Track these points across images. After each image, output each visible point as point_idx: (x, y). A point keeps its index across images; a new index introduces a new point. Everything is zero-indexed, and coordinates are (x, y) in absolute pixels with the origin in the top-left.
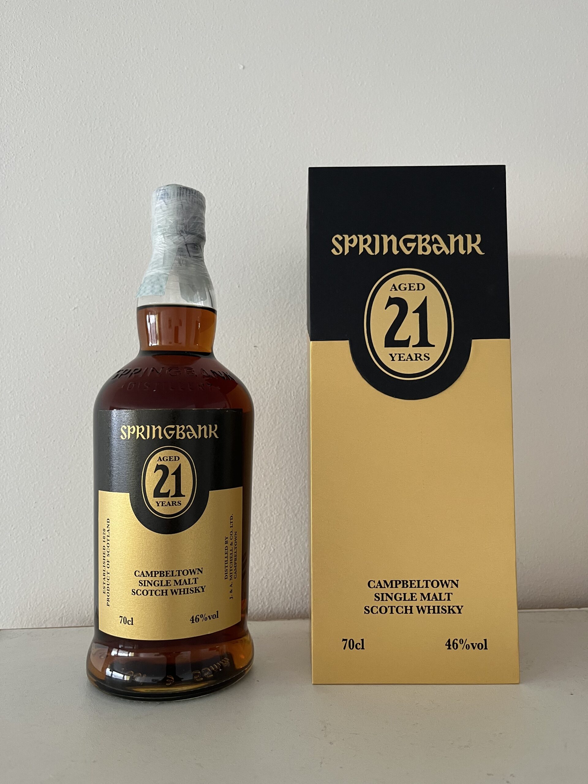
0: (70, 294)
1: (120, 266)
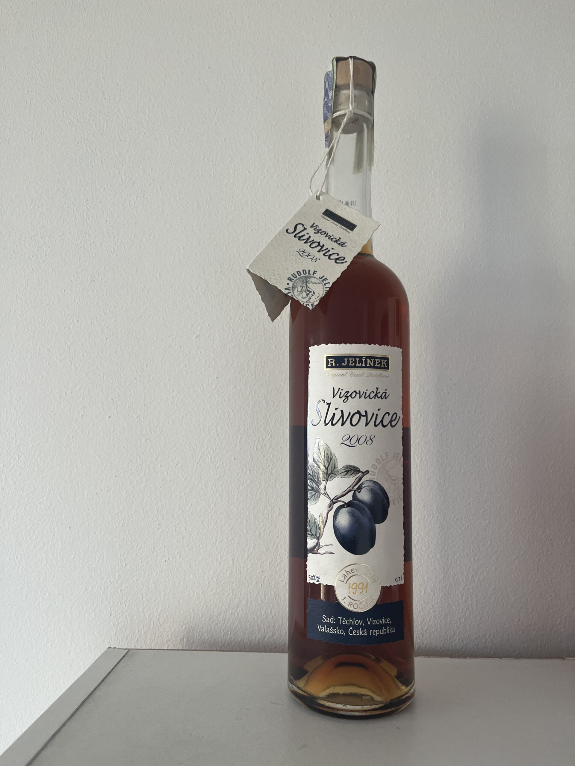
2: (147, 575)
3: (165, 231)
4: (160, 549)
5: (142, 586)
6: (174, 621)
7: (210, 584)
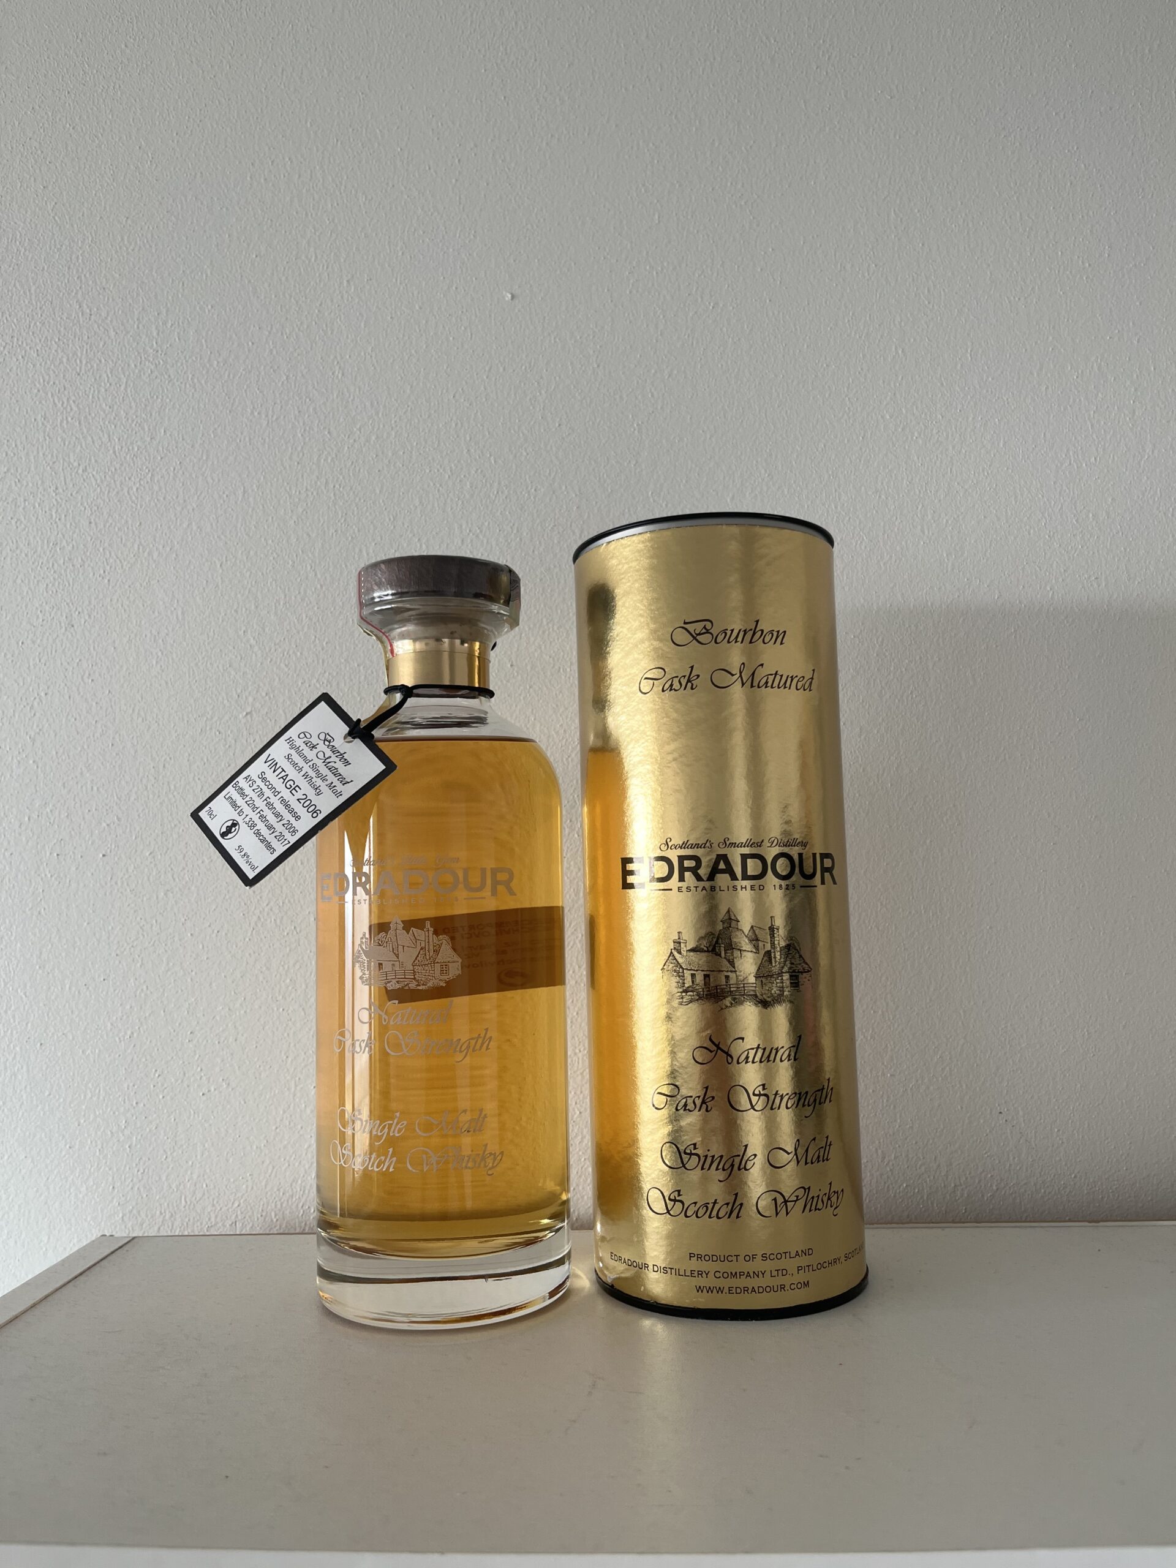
0: (239, 691)
1: (317, 641)
2: (173, 1119)
3: (190, 537)
4: (193, 1075)
5: (166, 1138)
6: (219, 1194)
7: (278, 1130)
